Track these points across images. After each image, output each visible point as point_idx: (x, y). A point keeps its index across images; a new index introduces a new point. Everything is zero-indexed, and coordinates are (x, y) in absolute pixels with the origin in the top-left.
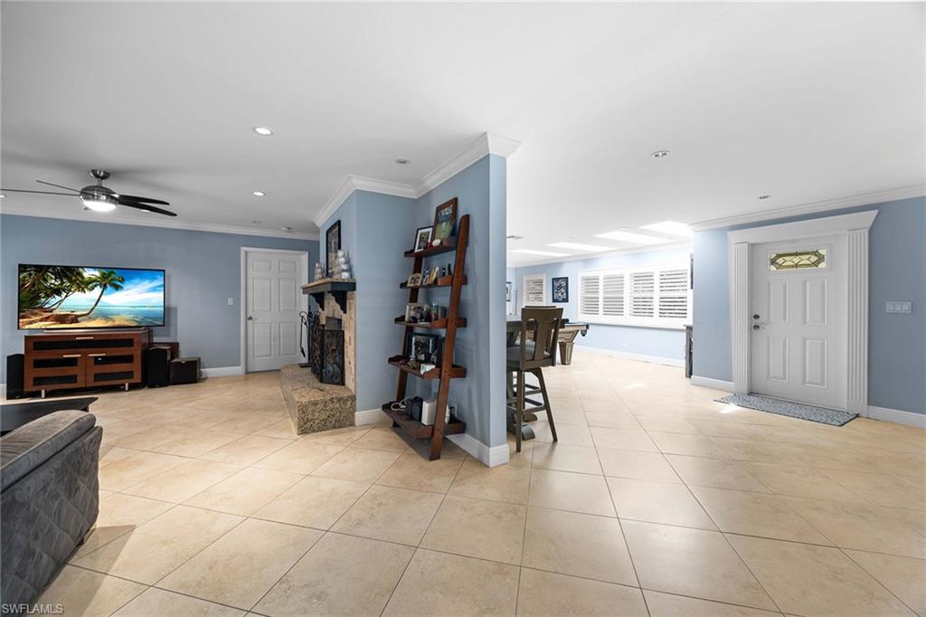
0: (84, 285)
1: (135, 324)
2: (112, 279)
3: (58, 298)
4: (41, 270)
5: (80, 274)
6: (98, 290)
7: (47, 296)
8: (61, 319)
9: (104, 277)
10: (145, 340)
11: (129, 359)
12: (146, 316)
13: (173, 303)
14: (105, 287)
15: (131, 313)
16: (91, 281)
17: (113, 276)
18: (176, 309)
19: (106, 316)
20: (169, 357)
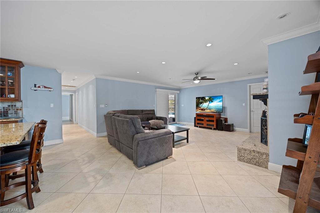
0: (206, 101)
1: (216, 112)
2: (211, 99)
3: (202, 105)
4: (199, 98)
5: (205, 98)
6: (208, 102)
7: (200, 104)
8: (202, 110)
9: (210, 99)
10: (218, 116)
11: (213, 121)
12: (218, 109)
13: (226, 105)
14: (209, 101)
15: (215, 108)
16: (207, 100)
17: (211, 98)
18: (227, 107)
19: (210, 109)
20: (223, 122)
